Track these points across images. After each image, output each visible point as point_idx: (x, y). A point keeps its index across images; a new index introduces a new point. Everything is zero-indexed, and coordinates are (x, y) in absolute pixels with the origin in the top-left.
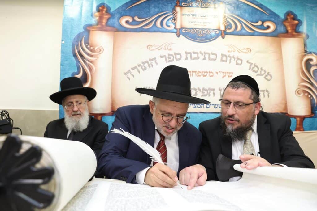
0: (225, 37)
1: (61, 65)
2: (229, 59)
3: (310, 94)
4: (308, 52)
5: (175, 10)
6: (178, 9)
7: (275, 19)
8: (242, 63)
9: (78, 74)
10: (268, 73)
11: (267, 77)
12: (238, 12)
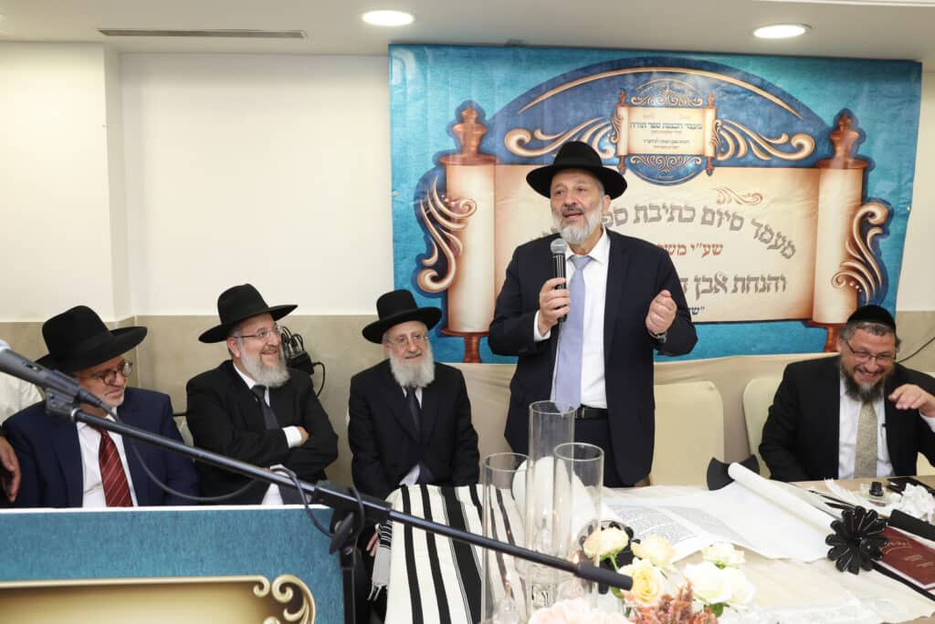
0: (714, 172)
1: (395, 241)
2: (717, 217)
3: (858, 283)
4: (868, 199)
5: (616, 114)
6: (623, 112)
7: (815, 129)
8: (741, 225)
10: (790, 242)
11: (786, 251)
12: (742, 116)
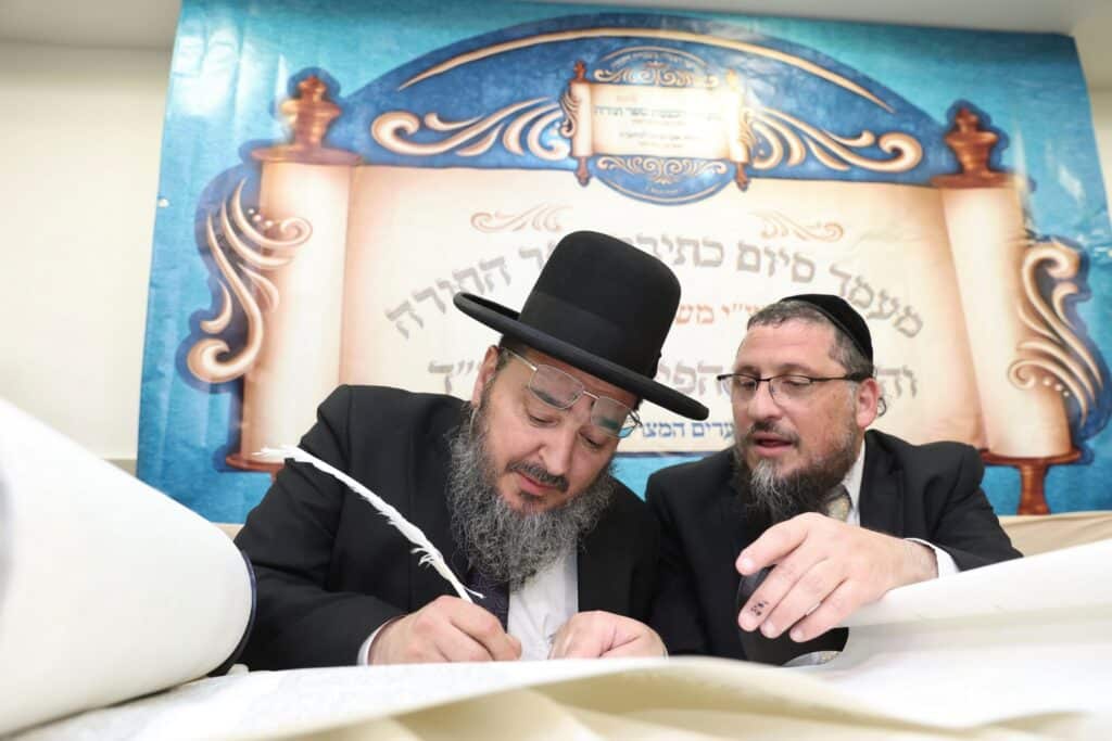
0: (750, 186)
1: (152, 284)
3: (1059, 381)
4: (1038, 237)
5: (570, 94)
6: (581, 90)
7: (917, 127)
8: (812, 273)
9: (215, 316)
10: (908, 310)
11: (903, 325)
12: (790, 103)
